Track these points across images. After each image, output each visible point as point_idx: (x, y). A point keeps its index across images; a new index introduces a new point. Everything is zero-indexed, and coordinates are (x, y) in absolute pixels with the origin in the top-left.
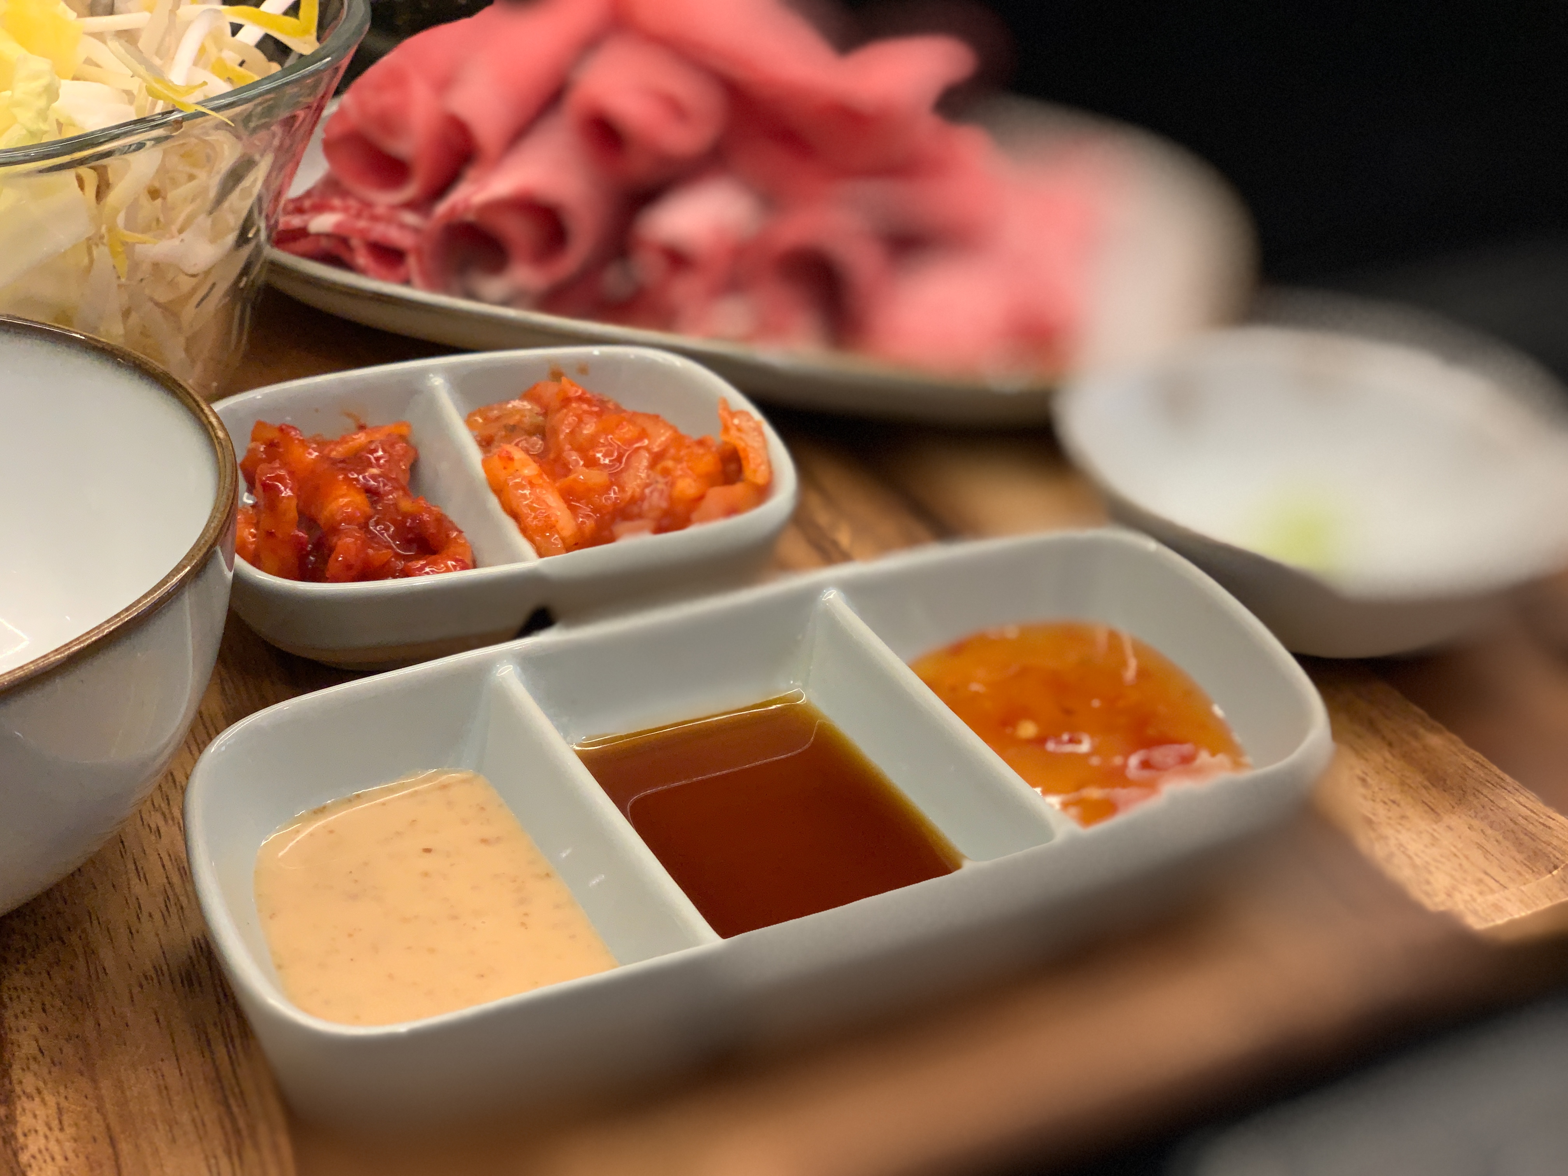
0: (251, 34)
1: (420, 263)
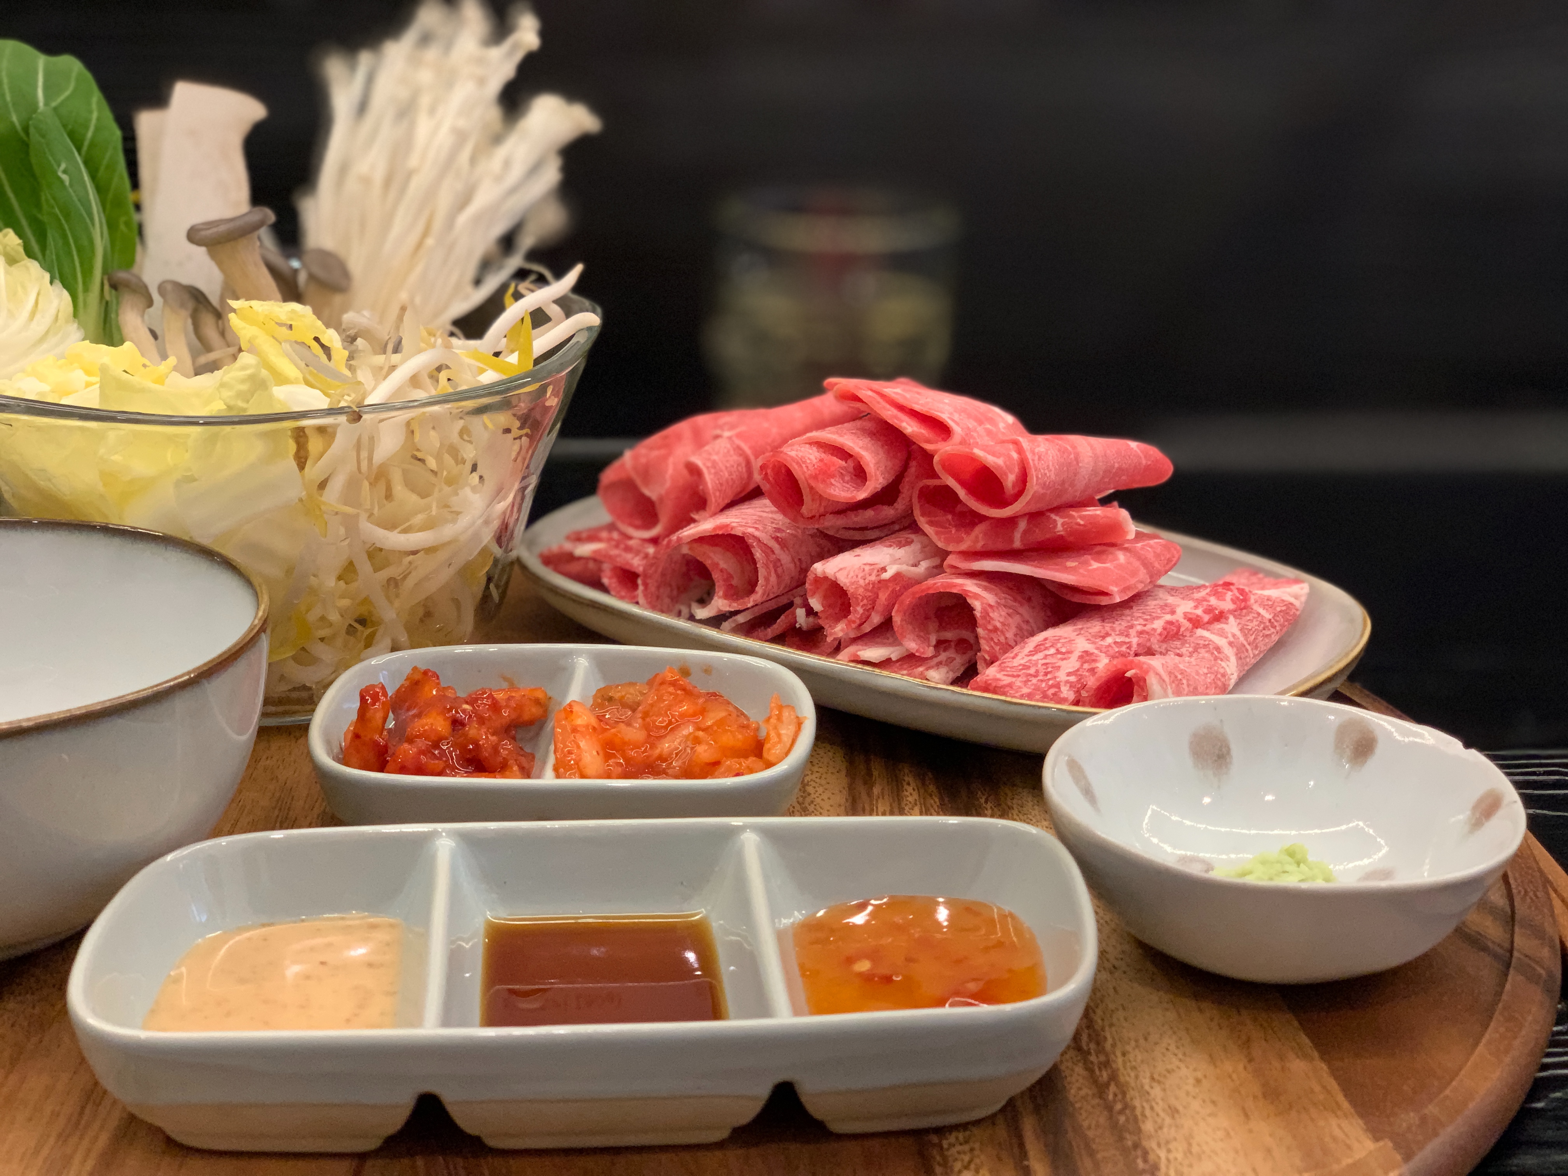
1: (646, 585)
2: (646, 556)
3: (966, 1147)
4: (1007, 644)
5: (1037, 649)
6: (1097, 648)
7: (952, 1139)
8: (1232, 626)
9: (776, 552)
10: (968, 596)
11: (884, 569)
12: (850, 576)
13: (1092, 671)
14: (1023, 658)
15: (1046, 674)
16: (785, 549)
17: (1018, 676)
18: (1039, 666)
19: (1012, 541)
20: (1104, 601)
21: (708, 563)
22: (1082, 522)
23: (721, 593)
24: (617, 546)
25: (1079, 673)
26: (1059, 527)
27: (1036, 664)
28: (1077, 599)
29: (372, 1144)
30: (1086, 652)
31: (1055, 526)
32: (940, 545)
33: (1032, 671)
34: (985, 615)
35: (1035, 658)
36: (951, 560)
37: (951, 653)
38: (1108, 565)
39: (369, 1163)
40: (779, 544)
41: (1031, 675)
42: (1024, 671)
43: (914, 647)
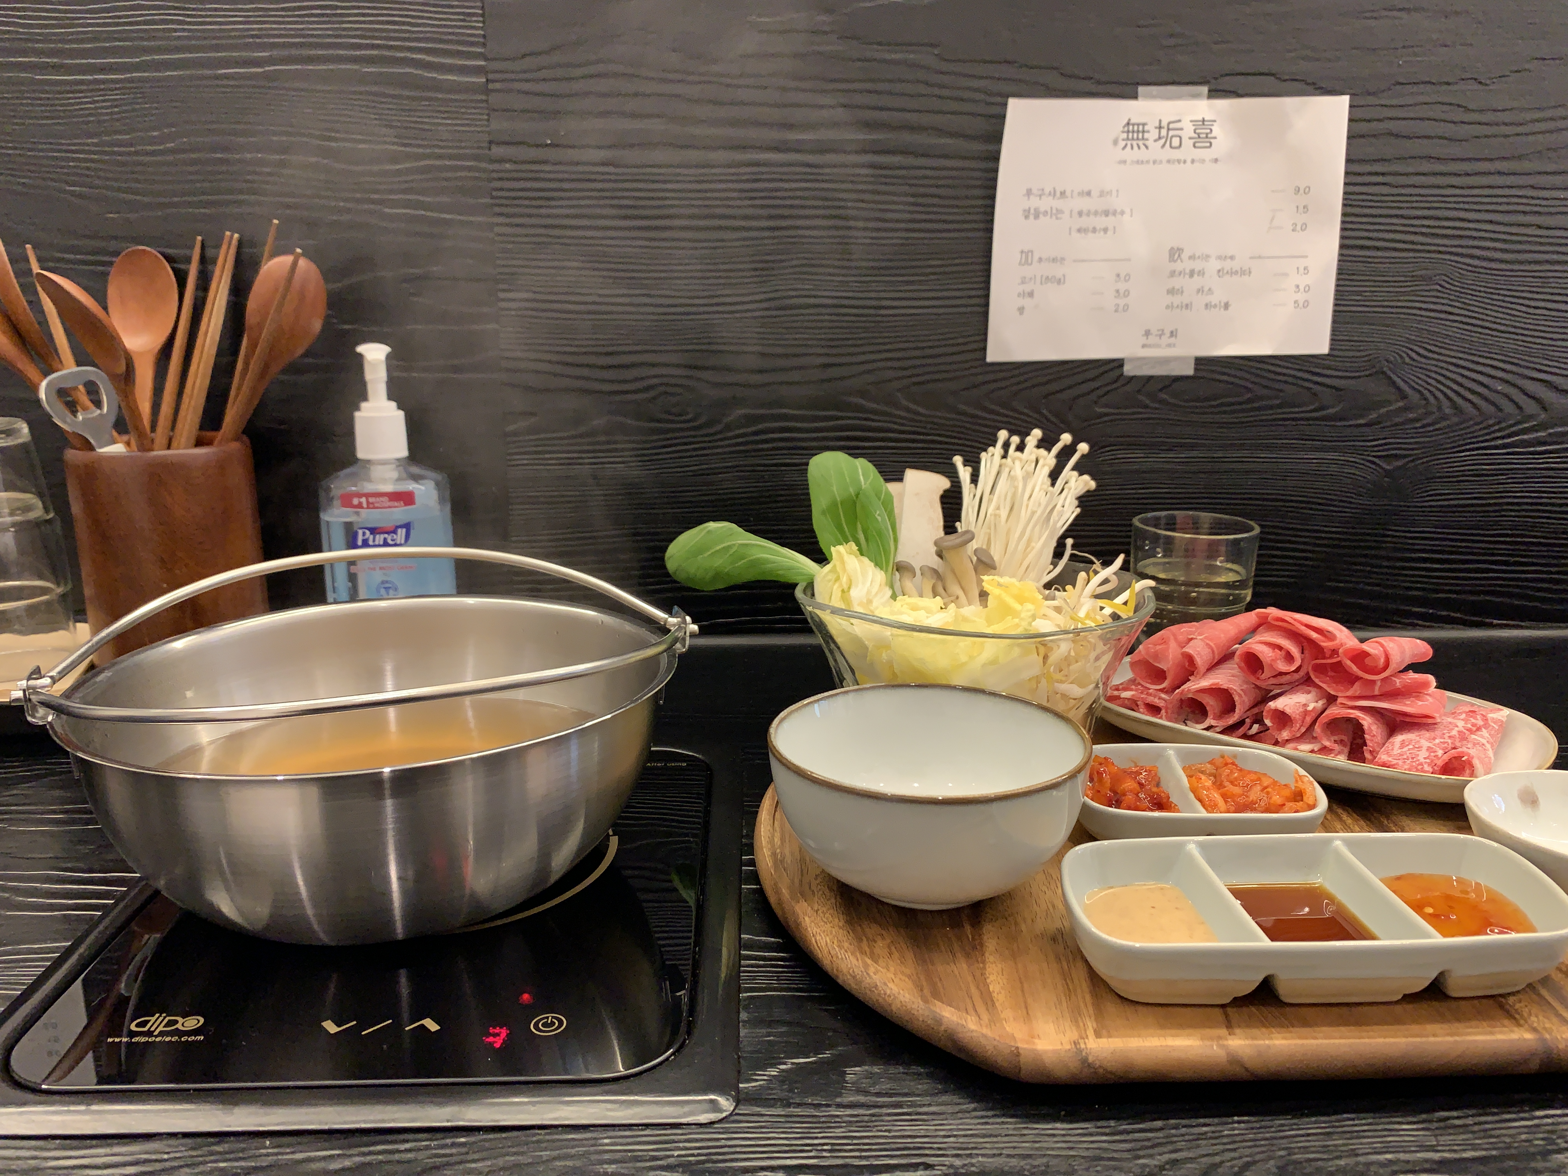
0: (1108, 611)
3: (1522, 1004)
5: (1403, 744)
6: (1433, 746)
7: (1511, 999)
8: (1484, 732)
10: (1359, 721)
11: (1305, 705)
12: (1288, 708)
13: (1436, 757)
14: (1397, 750)
15: (1413, 758)
17: (1398, 759)
18: (1408, 754)
19: (1374, 691)
20: (1430, 721)
21: (1204, 702)
23: (1211, 715)
24: (1143, 693)
25: (1430, 758)
27: (1405, 753)
28: (1408, 720)
29: (1227, 1001)
30: (1429, 747)
31: (1397, 684)
32: (1332, 693)
33: (1404, 756)
34: (1367, 728)
36: (1339, 700)
39: (1229, 1009)
41: (1405, 758)
42: (1401, 756)
43: (1327, 743)
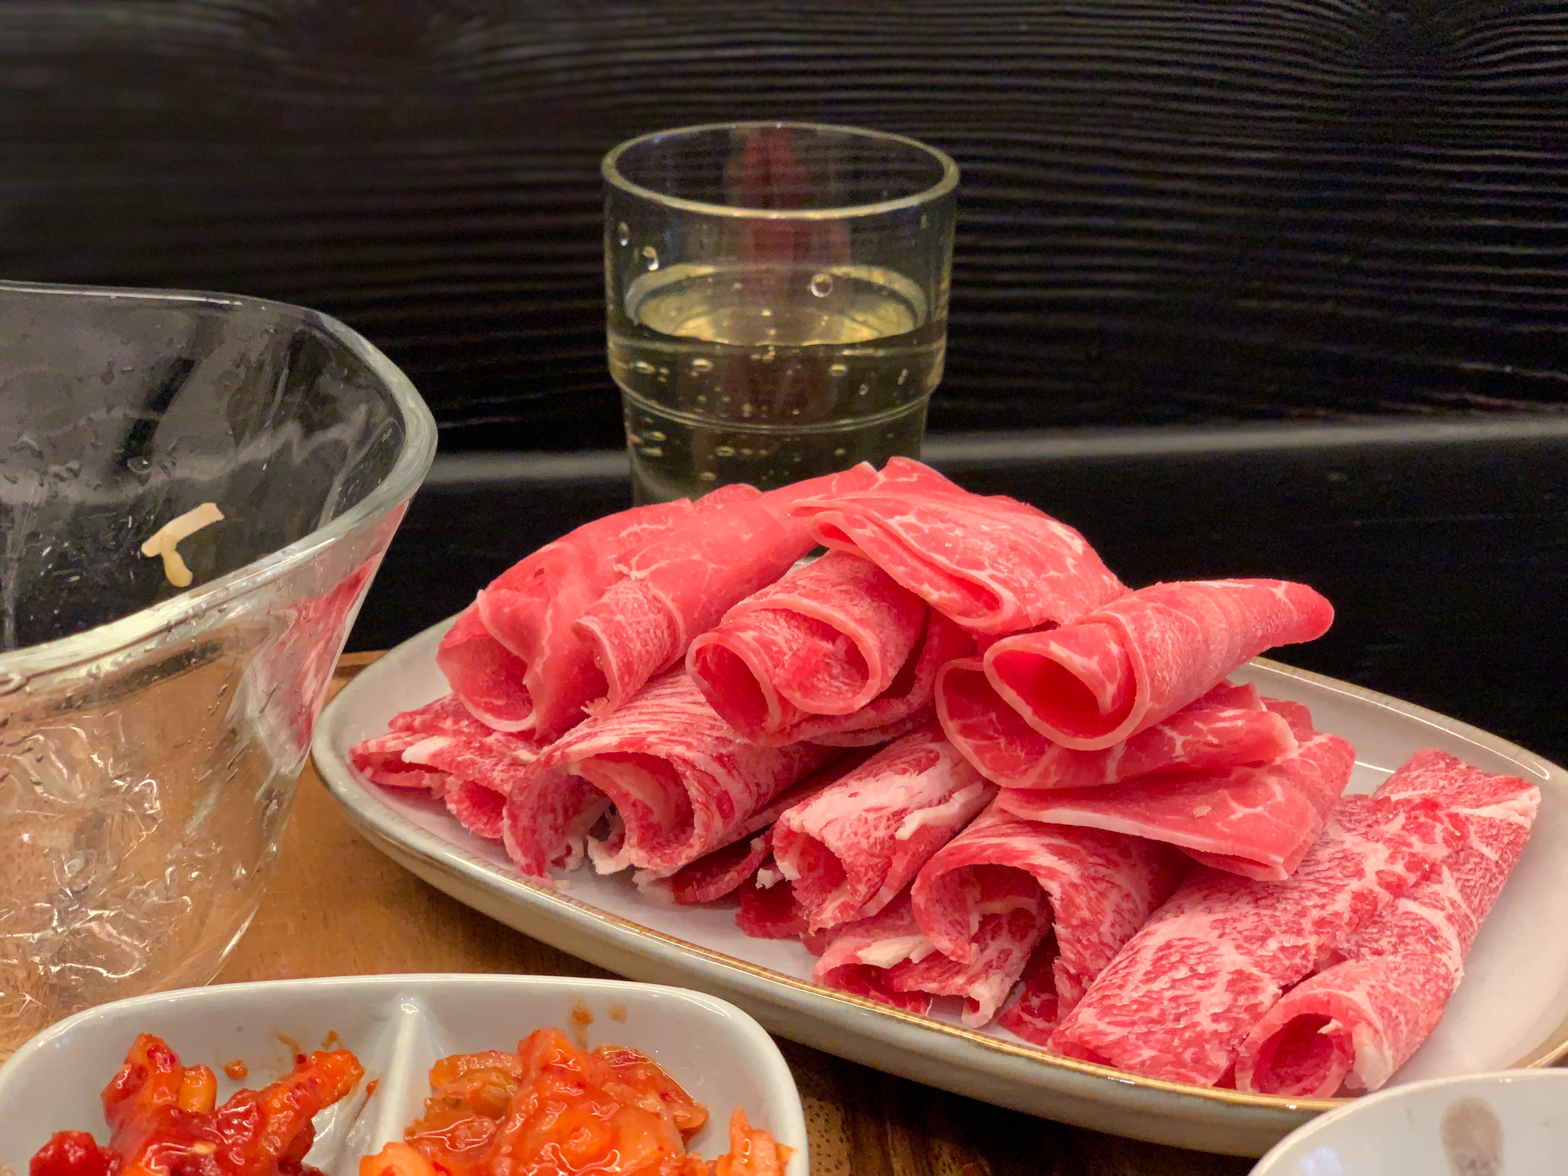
1: (514, 817)
2: (516, 763)
4: (1102, 943)
6: (1257, 964)
8: (1449, 887)
9: (720, 781)
10: (1039, 874)
11: (898, 817)
12: (845, 835)
13: (1253, 1010)
14: (1137, 987)
15: (1177, 1019)
16: (735, 772)
17: (1133, 1024)
18: (1165, 1002)
19: (1102, 774)
20: (1260, 876)
21: (612, 793)
22: (1215, 741)
23: (634, 840)
24: (468, 744)
25: (1233, 1014)
26: (1179, 751)
27: (1159, 1000)
30: (1239, 972)
31: (1173, 749)
32: (985, 772)
33: (1154, 1013)
34: (1068, 902)
35: (1156, 986)
36: (1002, 801)
37: (1003, 942)
38: (1260, 809)
40: (724, 765)
41: (1153, 1021)
42: (1141, 1014)
43: (944, 944)
